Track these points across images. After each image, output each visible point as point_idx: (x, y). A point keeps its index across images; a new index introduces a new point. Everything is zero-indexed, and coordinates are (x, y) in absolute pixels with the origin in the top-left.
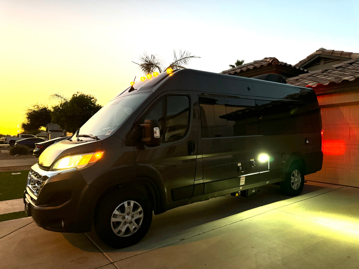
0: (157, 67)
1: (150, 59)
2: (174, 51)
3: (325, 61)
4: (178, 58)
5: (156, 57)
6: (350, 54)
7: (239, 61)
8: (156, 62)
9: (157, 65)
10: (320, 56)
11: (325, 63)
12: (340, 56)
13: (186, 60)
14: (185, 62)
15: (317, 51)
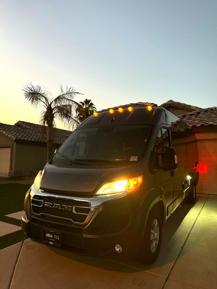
0: (44, 96)
1: (36, 89)
2: (61, 85)
3: (172, 109)
4: (65, 92)
5: (42, 89)
6: (190, 106)
7: (87, 99)
8: (42, 93)
9: (43, 95)
10: (171, 105)
11: (172, 110)
12: (183, 106)
13: (72, 95)
14: (71, 96)
15: (168, 101)
